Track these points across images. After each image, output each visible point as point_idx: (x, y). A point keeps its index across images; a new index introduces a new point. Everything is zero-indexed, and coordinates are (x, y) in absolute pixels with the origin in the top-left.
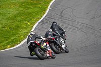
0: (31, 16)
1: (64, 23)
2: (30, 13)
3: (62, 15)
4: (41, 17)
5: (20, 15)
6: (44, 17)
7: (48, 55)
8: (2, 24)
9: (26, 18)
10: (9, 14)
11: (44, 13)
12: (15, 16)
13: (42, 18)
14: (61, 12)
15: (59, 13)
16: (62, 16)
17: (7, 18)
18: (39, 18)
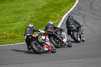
0: (60, 7)
1: (94, 14)
2: (59, 4)
3: (92, 6)
4: (71, 8)
5: (49, 6)
6: (73, 8)
7: (46, 49)
8: (31, 15)
9: (56, 9)
10: (38, 5)
11: (73, 4)
12: (45, 7)
13: (71, 10)
14: (91, 4)
15: (89, 4)
16: (91, 8)
17: (36, 9)
18: (69, 10)
